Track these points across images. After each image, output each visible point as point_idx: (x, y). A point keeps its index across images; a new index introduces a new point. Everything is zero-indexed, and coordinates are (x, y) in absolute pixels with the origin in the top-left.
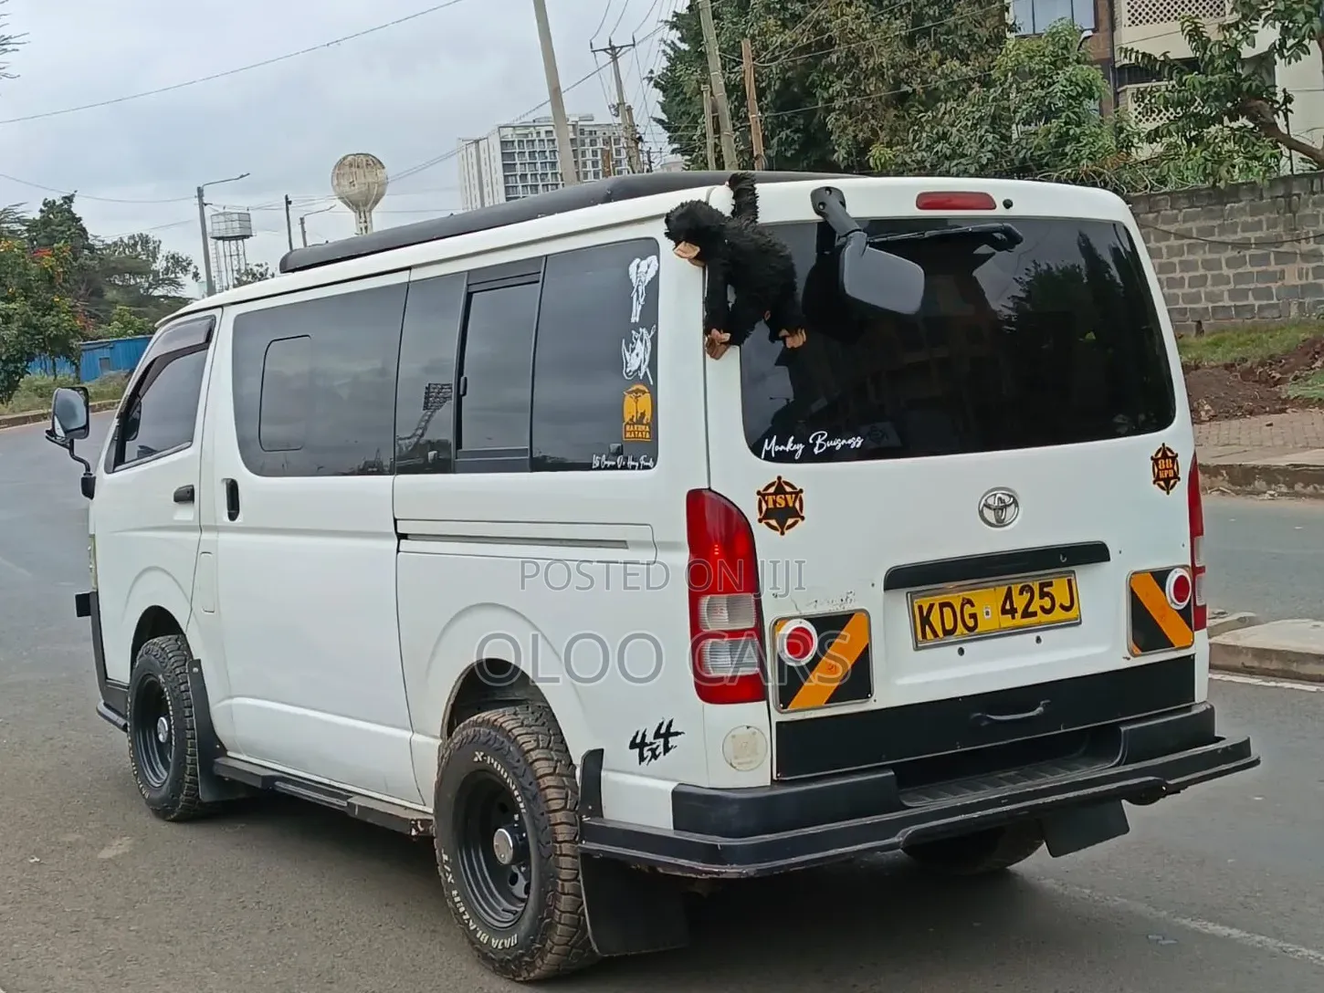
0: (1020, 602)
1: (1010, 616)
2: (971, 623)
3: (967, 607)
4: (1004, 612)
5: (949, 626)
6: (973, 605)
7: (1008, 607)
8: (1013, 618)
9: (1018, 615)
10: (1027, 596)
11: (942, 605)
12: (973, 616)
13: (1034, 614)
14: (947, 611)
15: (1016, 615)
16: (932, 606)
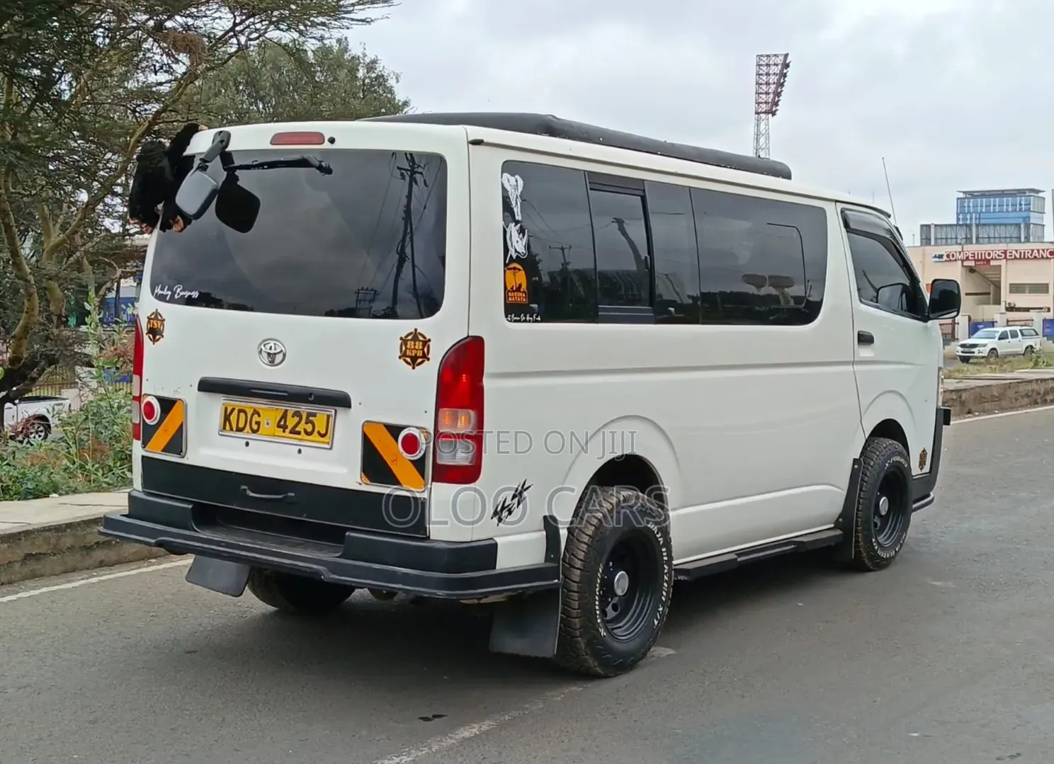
0: (291, 422)
1: (282, 430)
2: (255, 427)
3: (256, 418)
4: (279, 426)
5: (241, 425)
6: (259, 416)
7: (282, 423)
8: (284, 431)
9: (288, 431)
10: (297, 419)
11: (240, 411)
12: (258, 423)
13: (299, 433)
14: (242, 415)
15: (286, 430)
16: (233, 409)
